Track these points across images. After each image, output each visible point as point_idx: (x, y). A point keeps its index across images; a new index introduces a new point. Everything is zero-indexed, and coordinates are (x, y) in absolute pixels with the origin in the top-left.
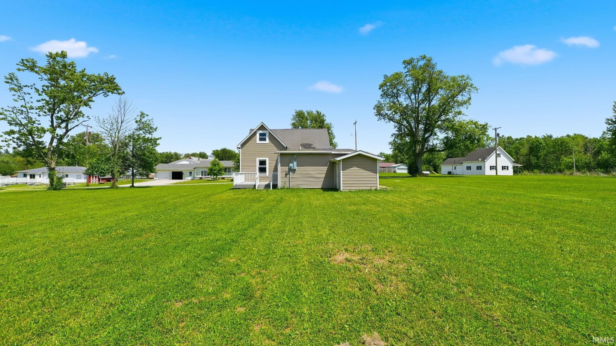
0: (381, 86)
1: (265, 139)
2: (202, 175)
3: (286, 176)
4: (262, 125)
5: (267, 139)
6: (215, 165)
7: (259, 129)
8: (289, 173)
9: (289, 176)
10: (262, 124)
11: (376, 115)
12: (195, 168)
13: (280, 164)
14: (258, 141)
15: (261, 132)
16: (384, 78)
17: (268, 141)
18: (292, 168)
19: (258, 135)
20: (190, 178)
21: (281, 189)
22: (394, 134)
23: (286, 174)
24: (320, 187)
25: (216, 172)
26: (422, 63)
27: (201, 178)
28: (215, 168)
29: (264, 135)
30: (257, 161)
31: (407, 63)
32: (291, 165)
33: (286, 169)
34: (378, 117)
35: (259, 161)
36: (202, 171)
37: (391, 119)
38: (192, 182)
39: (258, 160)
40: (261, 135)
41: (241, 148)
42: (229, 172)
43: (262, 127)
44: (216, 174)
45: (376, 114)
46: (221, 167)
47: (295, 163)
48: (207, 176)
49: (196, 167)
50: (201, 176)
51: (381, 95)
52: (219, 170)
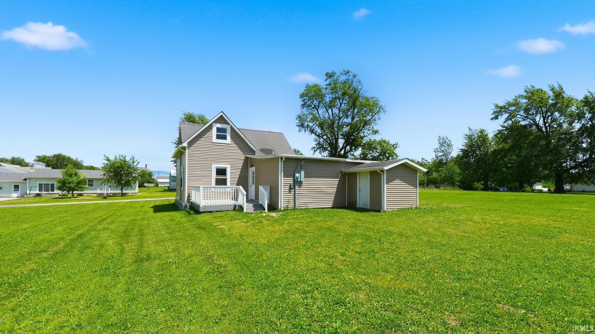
0: (302, 96)
1: (225, 138)
2: (40, 190)
3: (290, 192)
4: (221, 116)
5: (229, 137)
6: (71, 176)
7: (216, 121)
8: (295, 187)
9: (295, 191)
10: (222, 114)
11: (297, 126)
12: (26, 179)
13: (282, 173)
14: (215, 140)
15: (219, 125)
16: (306, 87)
17: (229, 140)
18: (299, 180)
19: (214, 131)
20: (15, 195)
21: (284, 210)
22: (314, 147)
23: (290, 188)
24: (330, 205)
25: (72, 185)
26: (343, 78)
27: (38, 195)
28: (71, 179)
29: (224, 130)
30: (213, 170)
31: (329, 76)
32: (297, 175)
33: (290, 181)
34: (299, 128)
35: (216, 169)
36: (40, 185)
37: (312, 131)
38: (21, 201)
39: (214, 167)
40: (218, 130)
41: (188, 148)
42: (92, 185)
43: (221, 119)
44: (73, 188)
45: (297, 124)
46: (82, 178)
47: (303, 173)
48: (50, 192)
49: (29, 178)
50: (38, 192)
51: (302, 105)
52: (78, 183)
